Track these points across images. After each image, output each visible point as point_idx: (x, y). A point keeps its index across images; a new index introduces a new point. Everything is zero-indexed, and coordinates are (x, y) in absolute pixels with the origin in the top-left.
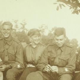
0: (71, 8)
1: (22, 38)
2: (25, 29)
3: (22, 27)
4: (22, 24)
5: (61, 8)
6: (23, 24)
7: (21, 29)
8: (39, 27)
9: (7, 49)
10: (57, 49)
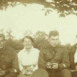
0: (58, 13)
1: (9, 45)
2: (11, 37)
3: (8, 35)
4: (7, 32)
5: (49, 13)
6: (9, 32)
7: (7, 37)
8: (24, 33)
9: (3, 59)
10: (51, 52)
